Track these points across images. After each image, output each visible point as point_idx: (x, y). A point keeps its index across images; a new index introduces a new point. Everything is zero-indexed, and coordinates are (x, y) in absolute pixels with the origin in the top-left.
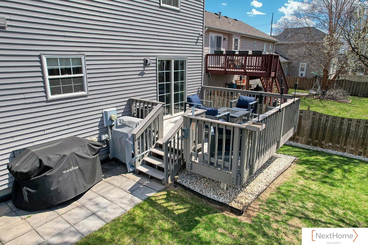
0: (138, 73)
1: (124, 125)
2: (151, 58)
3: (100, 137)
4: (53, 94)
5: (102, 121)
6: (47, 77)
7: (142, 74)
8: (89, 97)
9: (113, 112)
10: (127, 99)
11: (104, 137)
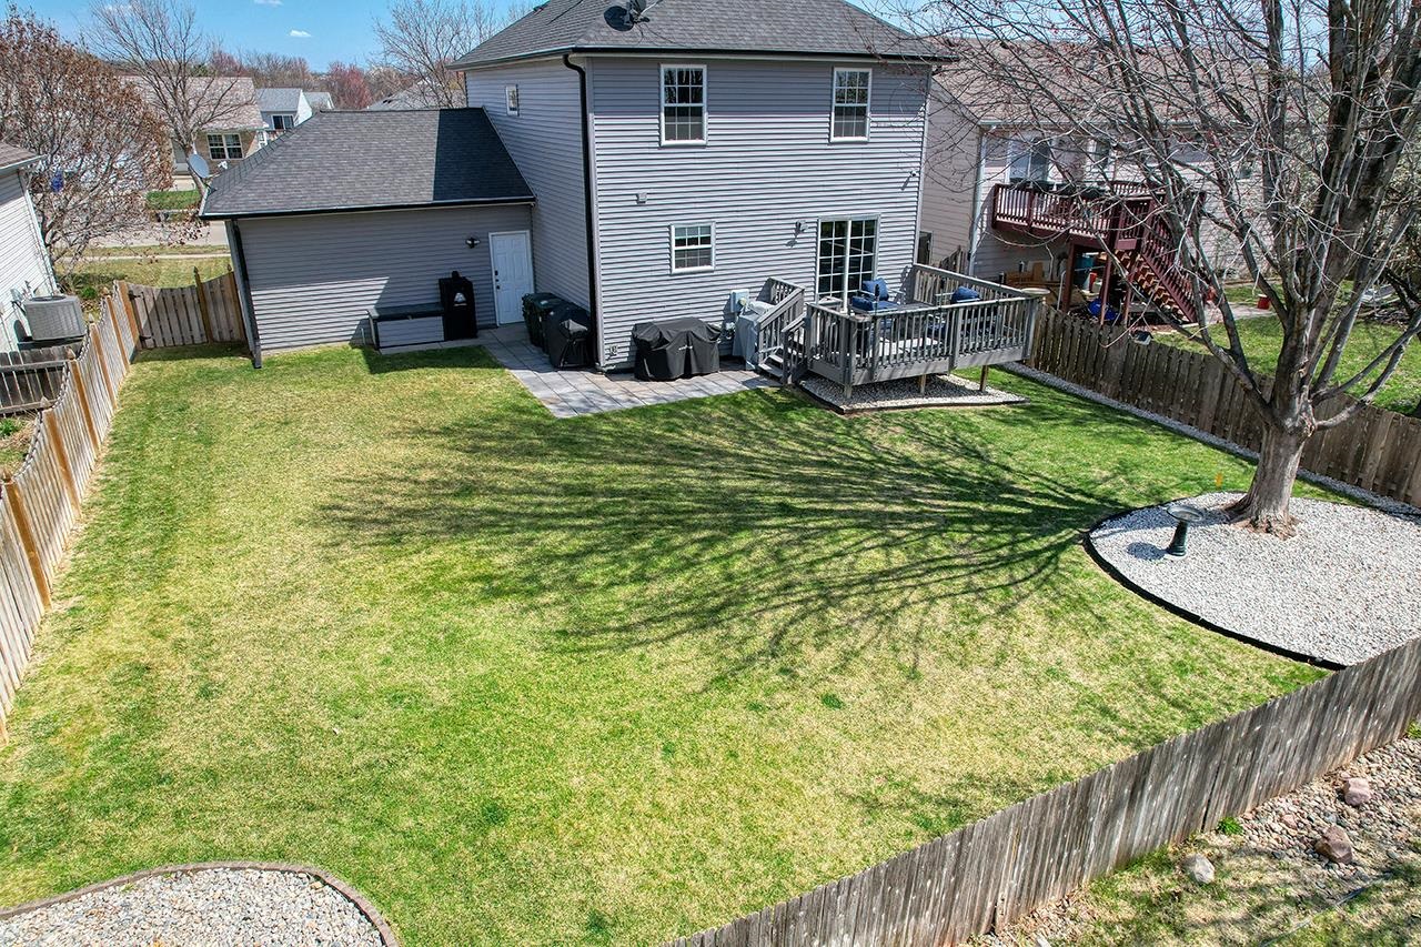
0: (786, 242)
1: (752, 312)
2: (807, 220)
3: (724, 325)
4: (677, 267)
5: (728, 304)
6: (674, 248)
7: (792, 243)
8: (715, 273)
9: (744, 295)
10: (766, 279)
11: (729, 326)
